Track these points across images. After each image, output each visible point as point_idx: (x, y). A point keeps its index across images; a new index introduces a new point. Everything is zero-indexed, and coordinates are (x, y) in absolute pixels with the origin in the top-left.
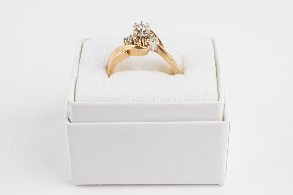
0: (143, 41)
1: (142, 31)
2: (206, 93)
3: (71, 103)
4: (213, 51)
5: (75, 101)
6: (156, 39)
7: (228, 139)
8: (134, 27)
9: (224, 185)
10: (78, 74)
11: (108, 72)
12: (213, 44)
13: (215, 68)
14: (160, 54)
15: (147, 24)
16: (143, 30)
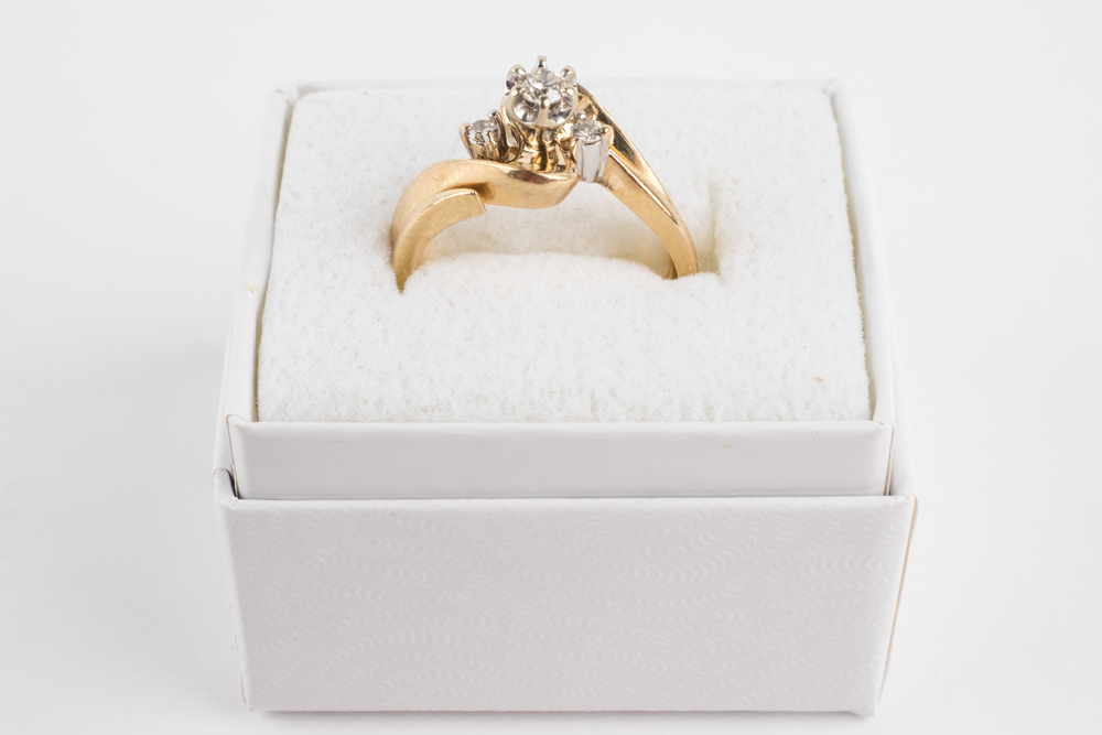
0: (547, 143)
1: (543, 106)
2: (819, 380)
3: (238, 427)
4: (837, 151)
5: (256, 418)
6: (604, 133)
7: (906, 560)
8: (509, 85)
9: (873, 714)
10: (270, 269)
11: (397, 262)
12: (836, 115)
13: (849, 237)
14: (620, 195)
15: (567, 71)
16: (547, 103)
